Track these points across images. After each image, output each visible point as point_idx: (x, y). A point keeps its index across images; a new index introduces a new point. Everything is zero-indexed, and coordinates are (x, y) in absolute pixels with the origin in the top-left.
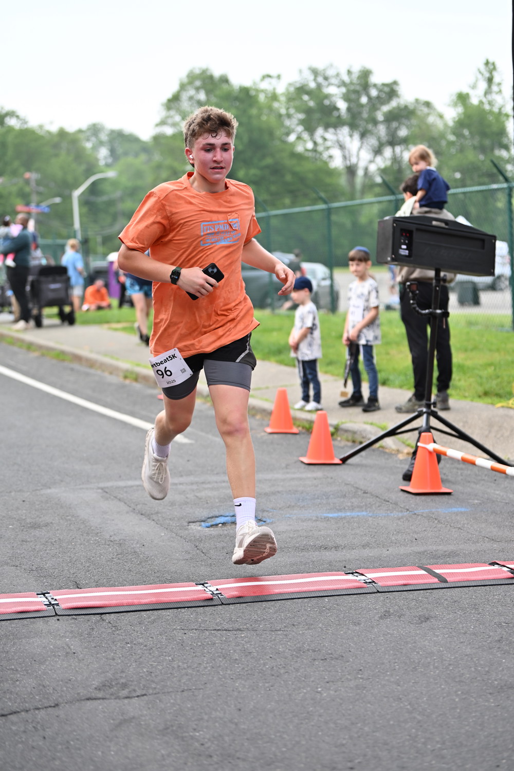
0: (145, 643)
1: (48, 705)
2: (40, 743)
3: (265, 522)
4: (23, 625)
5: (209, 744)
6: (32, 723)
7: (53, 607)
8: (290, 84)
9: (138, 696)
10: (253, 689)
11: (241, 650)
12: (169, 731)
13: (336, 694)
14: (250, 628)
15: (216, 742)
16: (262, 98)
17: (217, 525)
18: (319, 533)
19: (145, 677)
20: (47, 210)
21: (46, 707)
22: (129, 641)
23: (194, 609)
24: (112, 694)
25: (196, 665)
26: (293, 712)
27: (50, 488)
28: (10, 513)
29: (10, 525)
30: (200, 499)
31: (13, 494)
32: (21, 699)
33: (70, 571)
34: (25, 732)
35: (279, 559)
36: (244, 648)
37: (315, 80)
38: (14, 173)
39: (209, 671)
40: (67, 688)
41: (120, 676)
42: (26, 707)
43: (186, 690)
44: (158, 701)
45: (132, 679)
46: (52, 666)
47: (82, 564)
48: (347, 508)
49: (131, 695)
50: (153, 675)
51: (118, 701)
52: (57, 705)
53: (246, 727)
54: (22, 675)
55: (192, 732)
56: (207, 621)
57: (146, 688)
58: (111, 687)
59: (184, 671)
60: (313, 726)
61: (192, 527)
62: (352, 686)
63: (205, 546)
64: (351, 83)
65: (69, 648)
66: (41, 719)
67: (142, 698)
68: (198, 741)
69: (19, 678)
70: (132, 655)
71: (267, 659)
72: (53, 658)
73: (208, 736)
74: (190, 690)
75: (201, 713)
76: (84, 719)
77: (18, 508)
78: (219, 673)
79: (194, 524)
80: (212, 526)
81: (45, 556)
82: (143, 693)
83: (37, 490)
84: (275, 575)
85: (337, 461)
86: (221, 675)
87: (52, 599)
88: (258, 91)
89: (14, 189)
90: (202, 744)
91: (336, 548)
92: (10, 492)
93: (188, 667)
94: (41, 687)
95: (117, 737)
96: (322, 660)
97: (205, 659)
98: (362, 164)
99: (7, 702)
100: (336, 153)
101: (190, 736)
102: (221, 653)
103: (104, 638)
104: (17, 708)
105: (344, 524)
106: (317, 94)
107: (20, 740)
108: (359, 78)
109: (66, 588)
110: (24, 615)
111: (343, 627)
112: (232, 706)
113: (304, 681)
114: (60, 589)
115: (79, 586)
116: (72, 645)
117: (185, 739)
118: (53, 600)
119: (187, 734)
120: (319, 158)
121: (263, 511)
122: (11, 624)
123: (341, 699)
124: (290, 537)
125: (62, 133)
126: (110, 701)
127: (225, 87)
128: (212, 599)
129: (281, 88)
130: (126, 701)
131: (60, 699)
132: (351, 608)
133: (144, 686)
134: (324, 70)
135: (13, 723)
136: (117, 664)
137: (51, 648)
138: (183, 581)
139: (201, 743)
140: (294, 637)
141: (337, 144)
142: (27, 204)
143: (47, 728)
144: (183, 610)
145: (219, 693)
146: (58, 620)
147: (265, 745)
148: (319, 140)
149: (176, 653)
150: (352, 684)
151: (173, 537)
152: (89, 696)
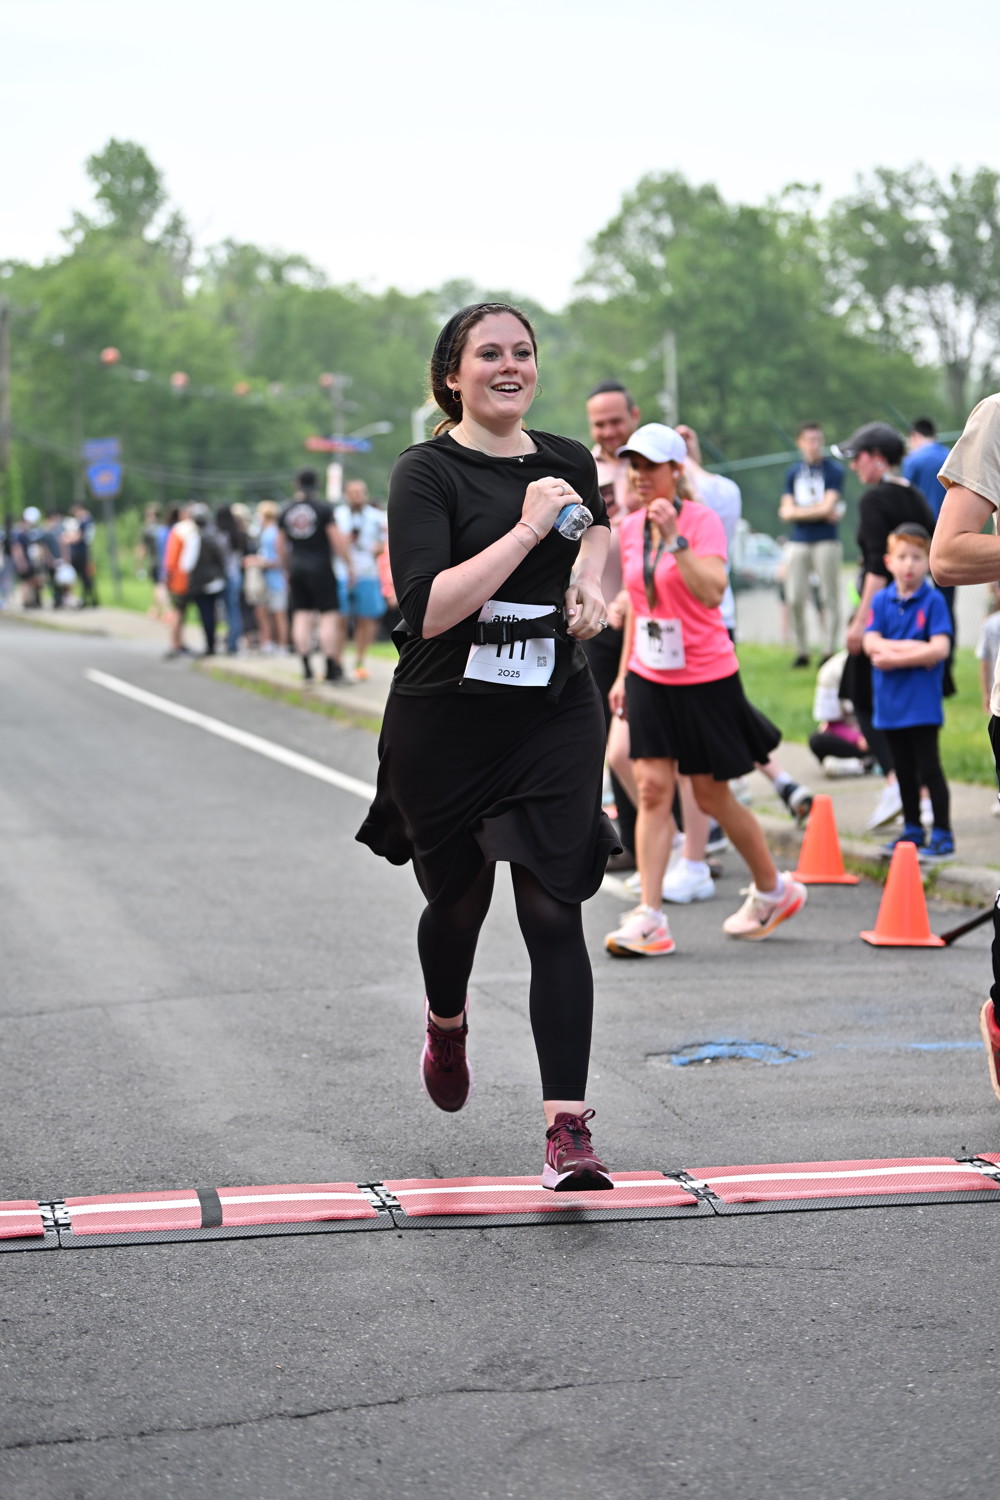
0: (568, 1286)
1: (386, 1398)
2: (371, 1472)
3: (795, 1056)
4: (334, 1245)
5: (697, 1484)
6: (354, 1431)
7: (390, 1212)
8: (838, 203)
9: (557, 1388)
10: (782, 1383)
11: (754, 1305)
12: (618, 1455)
13: (943, 1395)
14: (772, 1261)
15: (709, 1481)
16: (783, 229)
17: (701, 1061)
18: (904, 1080)
19: (568, 1350)
20: (365, 447)
21: (380, 1404)
22: (536, 1280)
23: (661, 1222)
24: (505, 1383)
25: (666, 1332)
26: (859, 1428)
27: (377, 982)
28: (302, 1029)
29: (303, 1052)
30: (669, 1009)
31: (307, 993)
32: (332, 1386)
33: (421, 1143)
34: (341, 1449)
35: (826, 1130)
36: (761, 1301)
37: (888, 194)
38: (303, 376)
39: (692, 1343)
40: (420, 1367)
41: (523, 1349)
42: (342, 1401)
43: (650, 1379)
44: (596, 1398)
45: (544, 1355)
46: (391, 1324)
47: (442, 1130)
48: (956, 1033)
49: (543, 1386)
50: (584, 1347)
51: (517, 1395)
52: (401, 1400)
53: (769, 1454)
54: (334, 1340)
55: (663, 1460)
56: (686, 1246)
57: (571, 1373)
58: (504, 1368)
59: (645, 1342)
60: (898, 1455)
61: (654, 1063)
62: (975, 1380)
63: (679, 1101)
64: (960, 199)
65: (423, 1291)
66: (371, 1426)
67: (565, 1390)
68: (675, 1478)
69: (327, 1345)
70: (543, 1308)
71: (808, 1324)
72: (391, 1309)
73: (693, 1469)
74: (658, 1378)
75: (681, 1424)
76: (455, 1428)
77: (317, 1021)
78: (712, 1347)
79: (657, 1058)
80: (691, 1062)
81: (372, 1112)
82: (567, 1382)
83: (352, 986)
84: (818, 1160)
85: (936, 940)
86: (717, 1352)
87: (388, 1196)
88: (775, 216)
89: (301, 406)
90: (684, 1485)
91: (938, 1110)
92: (302, 989)
93: (653, 1334)
94: (370, 1365)
95: (517, 1465)
96: (914, 1328)
97: (686, 1321)
98: (978, 359)
99: (306, 1391)
100: (928, 336)
101: (659, 1466)
102: (717, 1309)
103: (488, 1274)
104: (326, 1403)
105: (951, 1063)
106: (891, 221)
107: (332, 1464)
108: (974, 190)
109: (413, 1177)
110: (334, 1226)
111: (954, 1266)
112: (741, 1412)
113: (879, 1367)
114: (401, 1177)
115: (438, 1173)
116: (427, 1286)
117: (651, 1473)
118: (390, 1199)
119: (653, 1464)
120: (895, 345)
121: (792, 1035)
122: (309, 1242)
123: (954, 1405)
124: (845, 1088)
125: (394, 299)
126: (503, 1394)
127: (711, 209)
128: (694, 1205)
129: (820, 210)
130: (534, 1396)
131: (406, 1388)
132: (969, 1229)
133: (569, 1368)
134: (906, 175)
135: (319, 1432)
136: (515, 1324)
137: (388, 1291)
138: (638, 1167)
139: (681, 1480)
140: (858, 1282)
141: (929, 318)
142: (327, 435)
143: (385, 1443)
144: (640, 1225)
145: (714, 1387)
146: (400, 1237)
147: (805, 1490)
148: (894, 311)
149: (628, 1307)
150: (976, 1376)
151: (617, 1084)
152: (462, 1384)
